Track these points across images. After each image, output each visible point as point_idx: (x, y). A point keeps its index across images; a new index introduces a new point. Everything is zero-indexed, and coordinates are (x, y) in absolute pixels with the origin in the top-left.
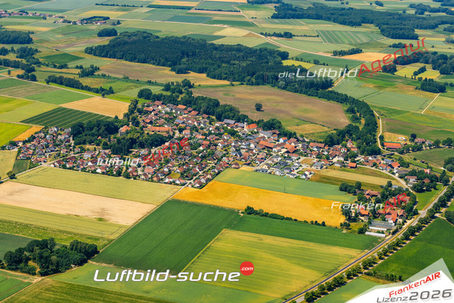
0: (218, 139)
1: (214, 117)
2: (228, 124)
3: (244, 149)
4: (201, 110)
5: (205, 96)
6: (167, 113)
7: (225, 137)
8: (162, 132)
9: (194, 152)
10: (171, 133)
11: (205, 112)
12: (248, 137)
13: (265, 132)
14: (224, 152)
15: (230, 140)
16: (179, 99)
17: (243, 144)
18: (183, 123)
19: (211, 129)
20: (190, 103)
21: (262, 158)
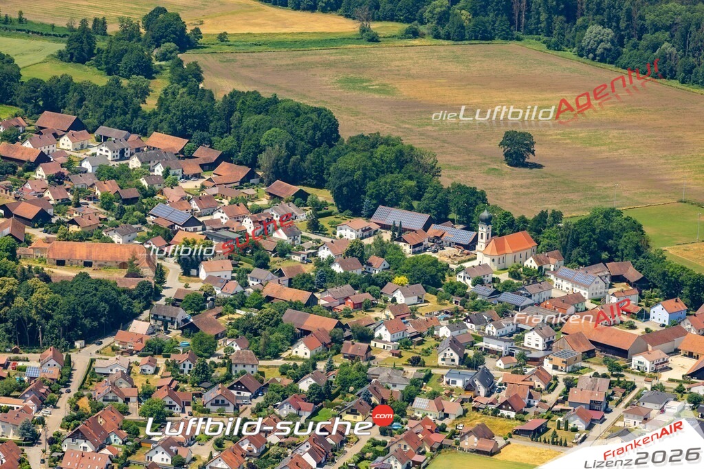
0: (368, 307)
1: (324, 196)
2: (399, 232)
3: (496, 354)
4: (263, 159)
5: (266, 94)
6: (104, 173)
7: (400, 298)
8: (103, 266)
9: (271, 369)
10: (149, 274)
11: (282, 173)
12: (507, 297)
13: (580, 273)
14: (412, 372)
15: (423, 309)
16: (150, 105)
17: (491, 329)
18: (192, 222)
19: (324, 254)
20: (203, 126)
21: (593, 405)
